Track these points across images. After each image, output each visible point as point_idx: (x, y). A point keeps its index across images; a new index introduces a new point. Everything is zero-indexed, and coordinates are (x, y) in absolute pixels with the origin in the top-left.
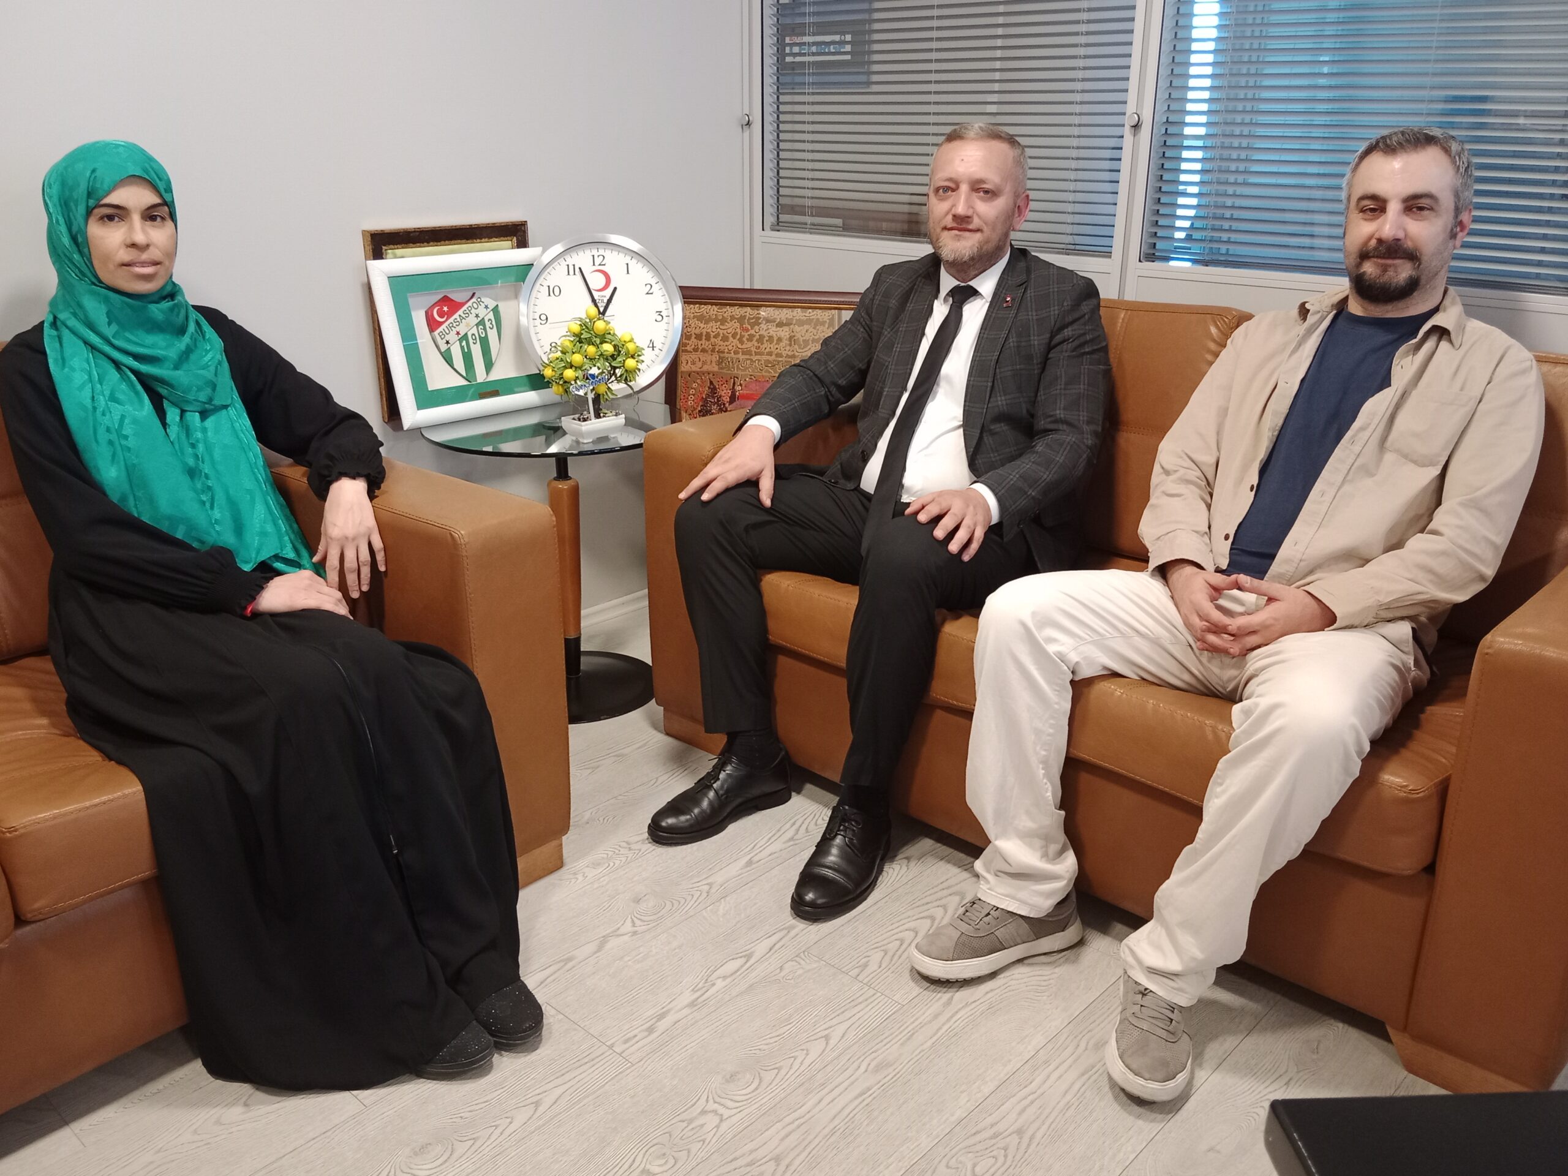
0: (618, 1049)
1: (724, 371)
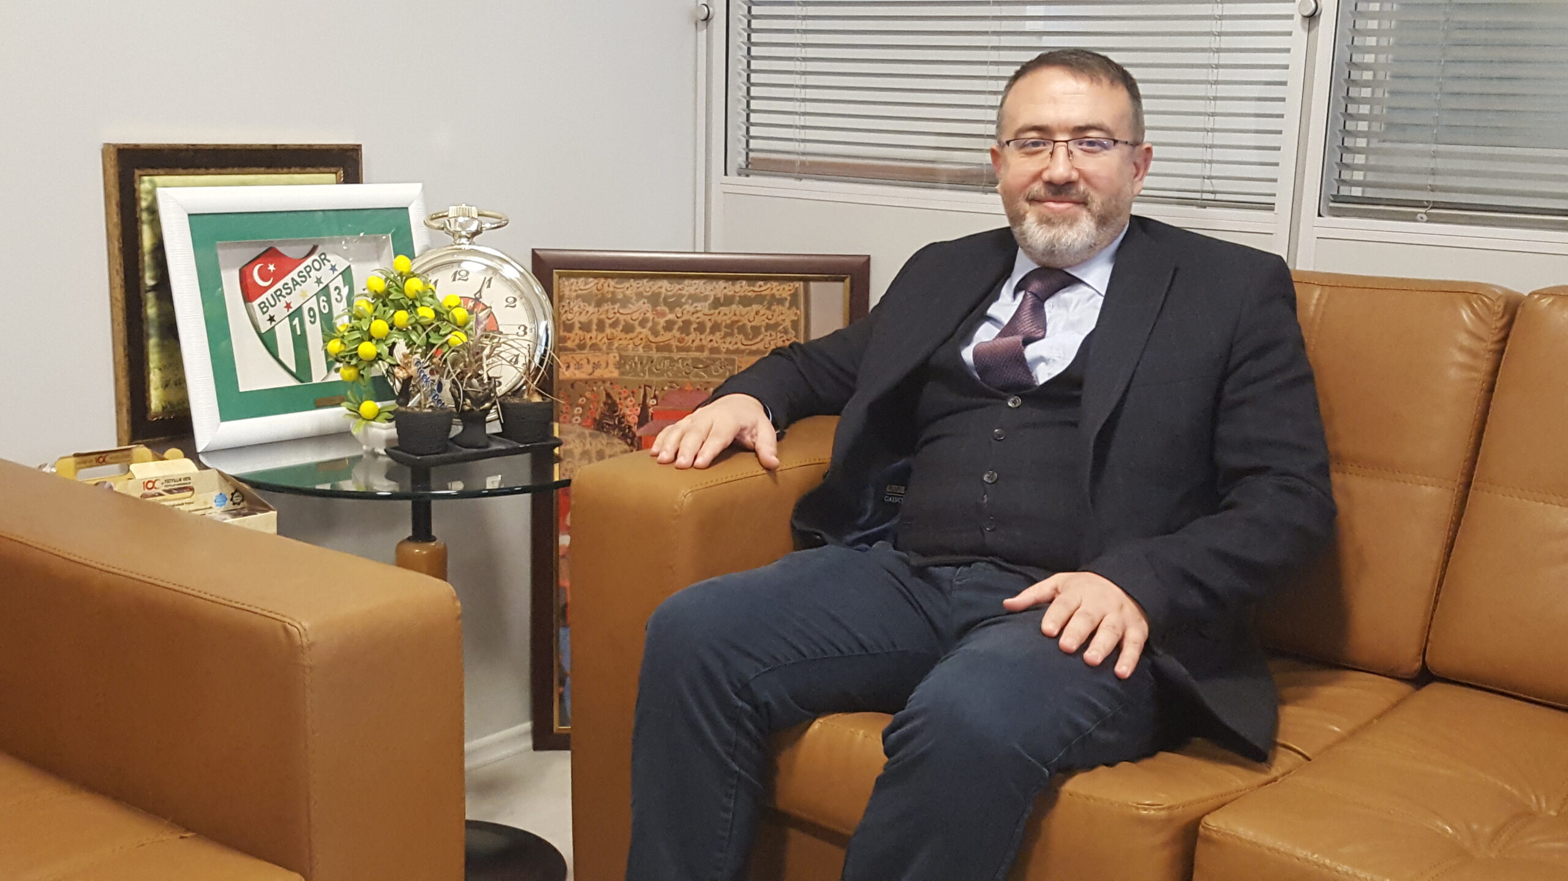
1: (628, 377)
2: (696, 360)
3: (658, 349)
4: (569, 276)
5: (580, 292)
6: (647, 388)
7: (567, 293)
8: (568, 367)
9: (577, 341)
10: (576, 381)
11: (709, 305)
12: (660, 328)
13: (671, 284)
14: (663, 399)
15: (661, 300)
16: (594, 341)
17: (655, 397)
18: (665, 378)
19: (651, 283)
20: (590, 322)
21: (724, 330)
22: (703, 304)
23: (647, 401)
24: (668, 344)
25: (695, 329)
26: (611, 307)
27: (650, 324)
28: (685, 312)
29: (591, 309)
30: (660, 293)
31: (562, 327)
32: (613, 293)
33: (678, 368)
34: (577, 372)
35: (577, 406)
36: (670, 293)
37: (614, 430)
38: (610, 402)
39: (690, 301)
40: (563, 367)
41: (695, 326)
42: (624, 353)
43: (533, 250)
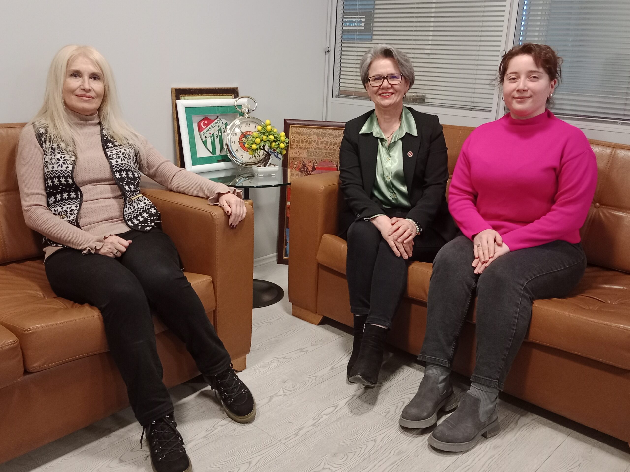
0: (283, 442)
1: (309, 157)
2: (329, 153)
3: (319, 149)
4: (293, 127)
5: (297, 132)
6: (315, 161)
7: (293, 132)
8: (293, 153)
9: (295, 146)
10: (295, 157)
11: (334, 137)
12: (319, 143)
13: (323, 130)
14: (319, 164)
15: (320, 135)
16: (300, 146)
17: (317, 163)
18: (320, 158)
19: (317, 130)
20: (299, 141)
21: (338, 145)
22: (332, 137)
23: (315, 164)
24: (321, 148)
25: (329, 144)
26: (306, 136)
27: (316, 142)
28: (327, 139)
29: (300, 137)
30: (320, 133)
31: (291, 141)
32: (306, 132)
33: (324, 155)
34: (295, 155)
35: (295, 164)
36: (322, 133)
37: (305, 172)
38: (304, 164)
39: (328, 136)
40: (291, 153)
41: (329, 143)
42: (309, 150)
43: (285, 119)
